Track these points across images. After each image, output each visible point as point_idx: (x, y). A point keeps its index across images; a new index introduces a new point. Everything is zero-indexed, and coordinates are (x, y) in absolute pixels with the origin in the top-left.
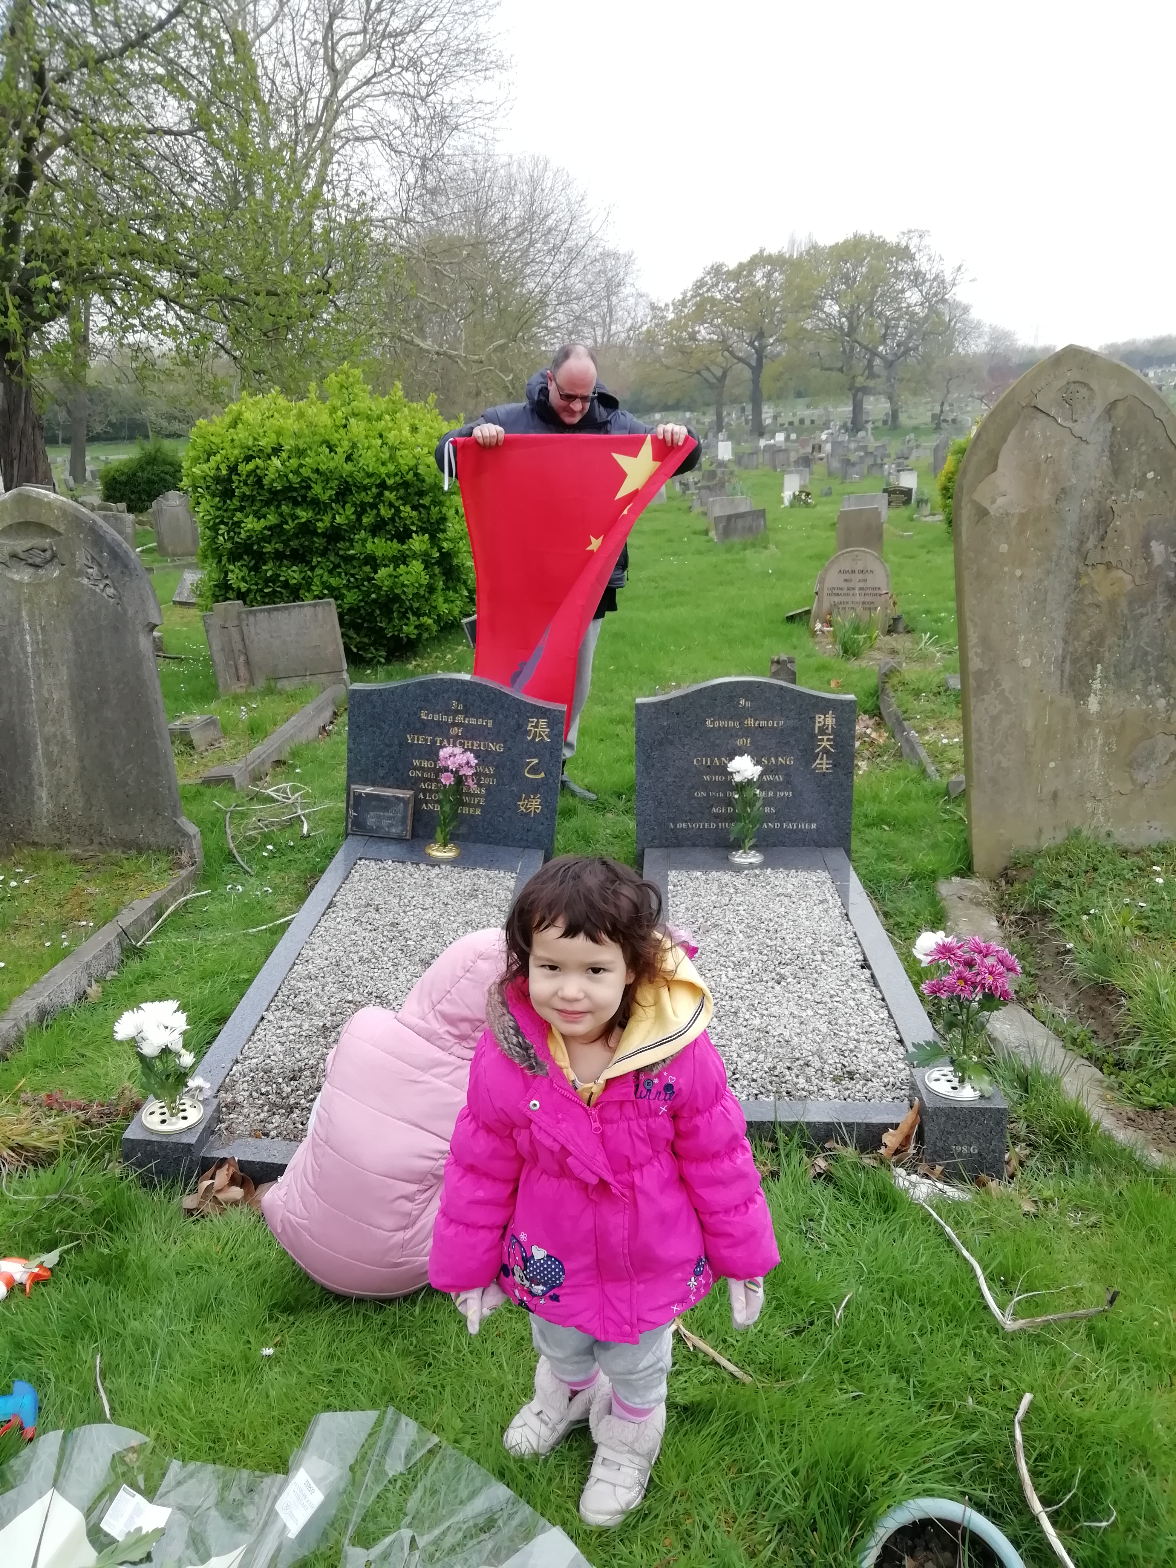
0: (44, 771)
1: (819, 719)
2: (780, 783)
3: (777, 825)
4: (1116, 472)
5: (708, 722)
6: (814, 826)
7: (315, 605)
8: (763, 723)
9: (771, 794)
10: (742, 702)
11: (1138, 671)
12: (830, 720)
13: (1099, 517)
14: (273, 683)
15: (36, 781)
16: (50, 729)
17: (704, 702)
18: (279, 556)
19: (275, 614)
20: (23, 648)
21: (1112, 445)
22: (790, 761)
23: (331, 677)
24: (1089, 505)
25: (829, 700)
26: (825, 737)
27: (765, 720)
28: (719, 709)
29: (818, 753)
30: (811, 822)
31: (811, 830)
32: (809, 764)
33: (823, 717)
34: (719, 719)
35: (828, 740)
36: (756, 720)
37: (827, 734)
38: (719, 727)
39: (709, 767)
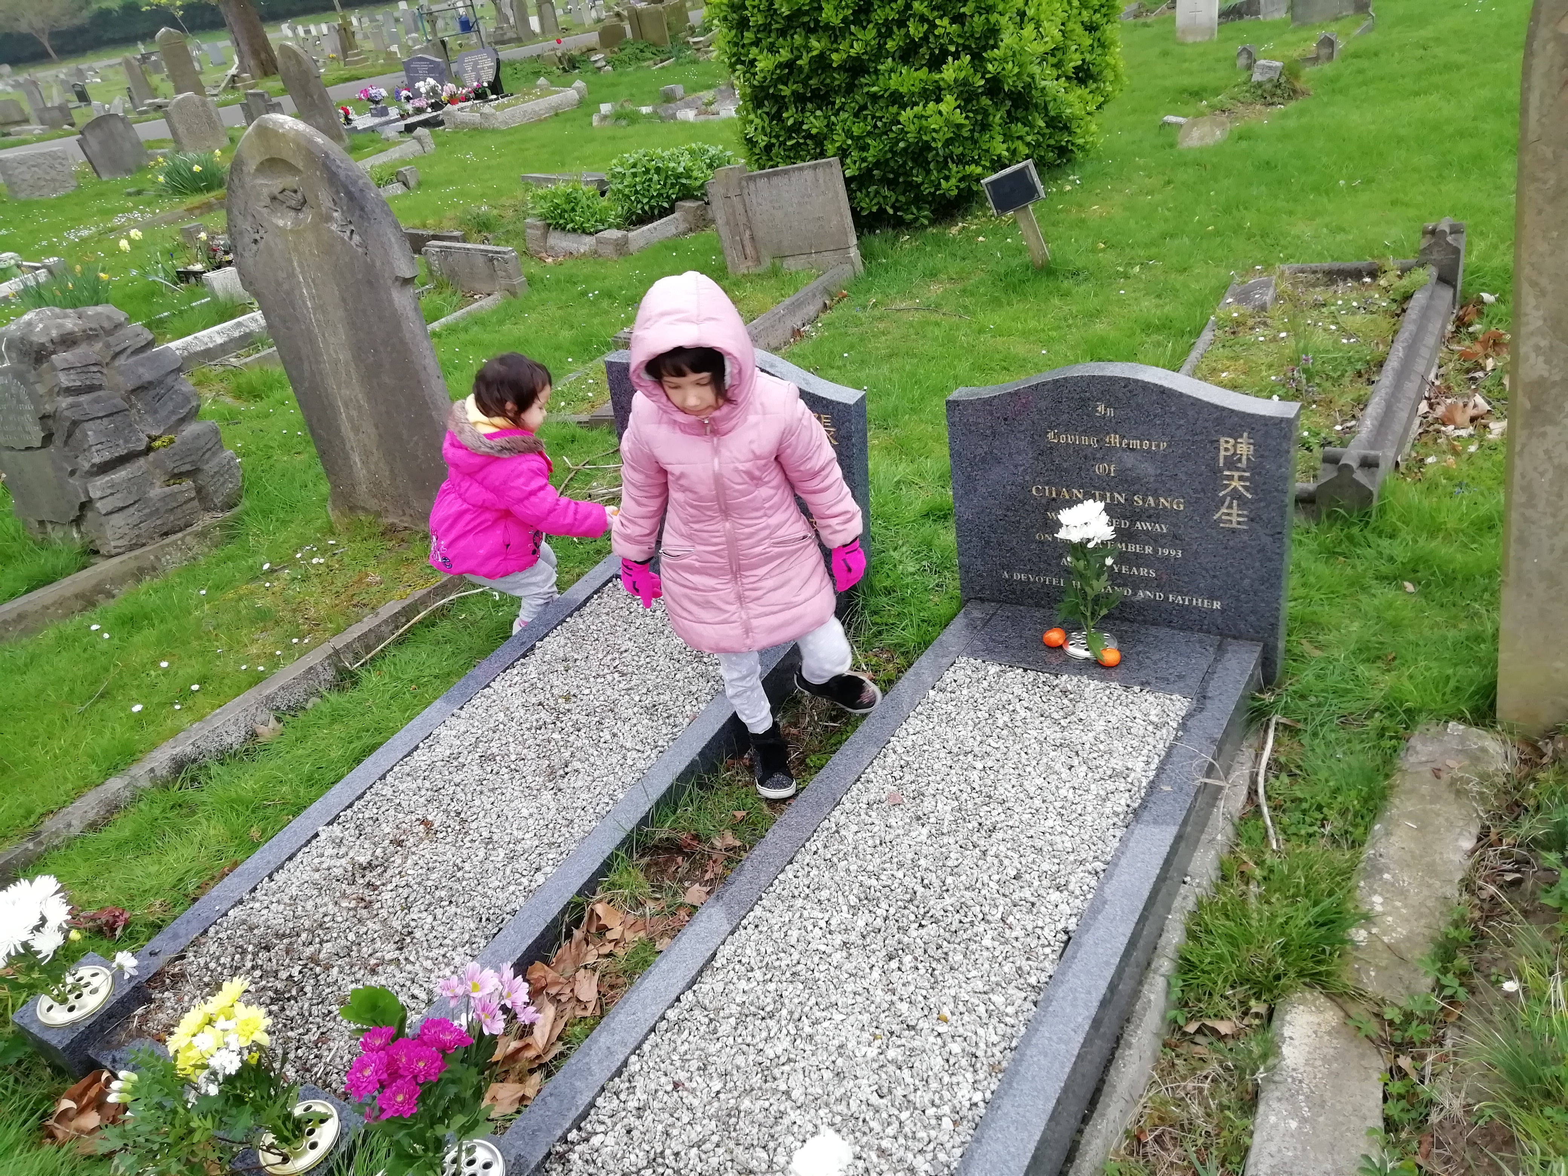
0: (351, 435)
1: (1226, 444)
2: (1162, 535)
3: (1160, 596)
5: (1050, 435)
6: (1217, 605)
7: (815, 167)
8: (1135, 443)
9: (1149, 550)
10: (1101, 408)
12: (1245, 448)
14: (777, 261)
15: (348, 446)
16: (345, 392)
17: (1043, 404)
18: (800, 99)
19: (775, 180)
20: (304, 303)
22: (1178, 505)
23: (837, 256)
25: (1243, 416)
26: (1236, 474)
27: (1136, 438)
28: (1065, 416)
29: (1225, 496)
30: (1212, 598)
31: (1213, 611)
32: (1208, 512)
33: (1232, 441)
34: (1066, 431)
35: (1241, 478)
36: (1122, 437)
37: (1238, 469)
38: (1068, 444)
39: (1053, 499)
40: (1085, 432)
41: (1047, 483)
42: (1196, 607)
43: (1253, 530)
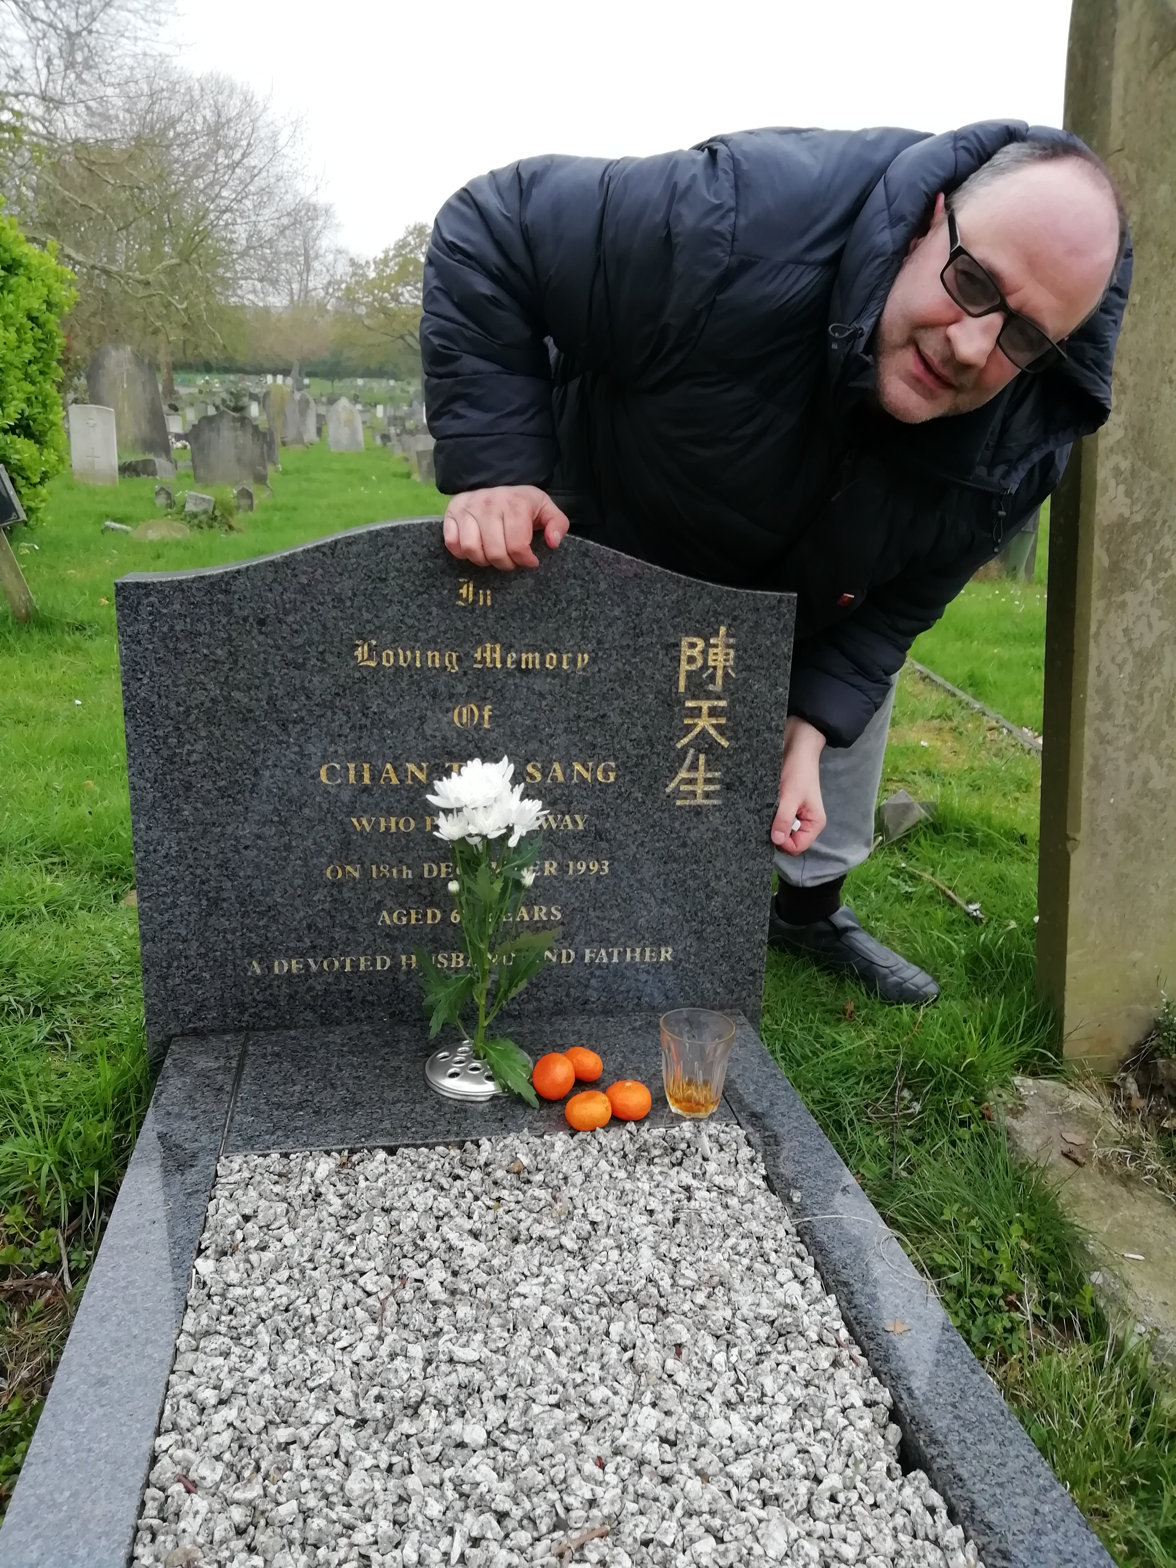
1: (691, 651)
2: (576, 836)
3: (568, 956)
5: (362, 652)
8: (531, 659)
10: (467, 590)
12: (721, 656)
17: (345, 585)
22: (606, 774)
25: (721, 594)
26: (705, 705)
27: (533, 648)
28: (393, 610)
29: (685, 750)
30: (659, 942)
31: (659, 966)
32: (657, 781)
33: (701, 644)
34: (394, 643)
35: (713, 712)
36: (507, 648)
37: (709, 695)
38: (397, 668)
39: (366, 789)
40: (432, 643)
41: (353, 756)
42: (631, 966)
43: (728, 805)
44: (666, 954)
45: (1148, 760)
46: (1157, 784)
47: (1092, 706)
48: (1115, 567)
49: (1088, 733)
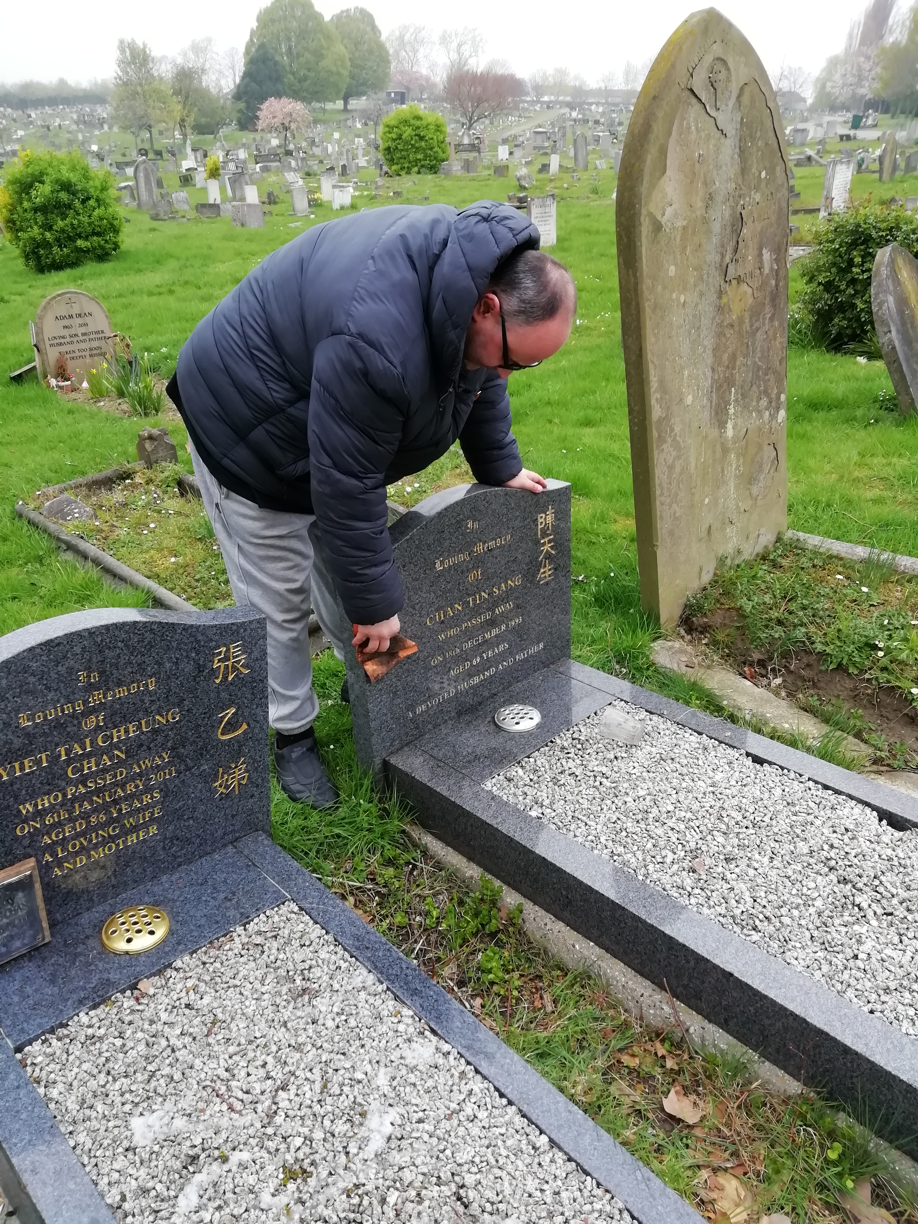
1: (541, 520)
2: (511, 611)
3: (511, 661)
4: (744, 171)
5: (438, 564)
8: (492, 544)
9: (503, 628)
10: (469, 525)
11: (754, 388)
12: (550, 517)
13: (733, 226)
17: (430, 540)
21: (740, 140)
22: (518, 581)
24: (727, 214)
26: (546, 540)
27: (493, 539)
28: (447, 543)
29: (542, 560)
30: (539, 642)
31: (539, 652)
32: (534, 576)
33: (544, 515)
34: (448, 557)
35: (550, 541)
37: (548, 535)
38: (450, 566)
39: (443, 622)
40: (461, 551)
41: (437, 610)
42: (532, 656)
43: (556, 577)
44: (541, 646)
45: (675, 506)
46: (677, 515)
47: (658, 492)
48: (660, 436)
49: (658, 503)
